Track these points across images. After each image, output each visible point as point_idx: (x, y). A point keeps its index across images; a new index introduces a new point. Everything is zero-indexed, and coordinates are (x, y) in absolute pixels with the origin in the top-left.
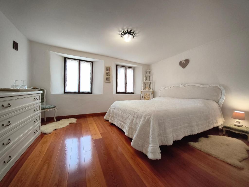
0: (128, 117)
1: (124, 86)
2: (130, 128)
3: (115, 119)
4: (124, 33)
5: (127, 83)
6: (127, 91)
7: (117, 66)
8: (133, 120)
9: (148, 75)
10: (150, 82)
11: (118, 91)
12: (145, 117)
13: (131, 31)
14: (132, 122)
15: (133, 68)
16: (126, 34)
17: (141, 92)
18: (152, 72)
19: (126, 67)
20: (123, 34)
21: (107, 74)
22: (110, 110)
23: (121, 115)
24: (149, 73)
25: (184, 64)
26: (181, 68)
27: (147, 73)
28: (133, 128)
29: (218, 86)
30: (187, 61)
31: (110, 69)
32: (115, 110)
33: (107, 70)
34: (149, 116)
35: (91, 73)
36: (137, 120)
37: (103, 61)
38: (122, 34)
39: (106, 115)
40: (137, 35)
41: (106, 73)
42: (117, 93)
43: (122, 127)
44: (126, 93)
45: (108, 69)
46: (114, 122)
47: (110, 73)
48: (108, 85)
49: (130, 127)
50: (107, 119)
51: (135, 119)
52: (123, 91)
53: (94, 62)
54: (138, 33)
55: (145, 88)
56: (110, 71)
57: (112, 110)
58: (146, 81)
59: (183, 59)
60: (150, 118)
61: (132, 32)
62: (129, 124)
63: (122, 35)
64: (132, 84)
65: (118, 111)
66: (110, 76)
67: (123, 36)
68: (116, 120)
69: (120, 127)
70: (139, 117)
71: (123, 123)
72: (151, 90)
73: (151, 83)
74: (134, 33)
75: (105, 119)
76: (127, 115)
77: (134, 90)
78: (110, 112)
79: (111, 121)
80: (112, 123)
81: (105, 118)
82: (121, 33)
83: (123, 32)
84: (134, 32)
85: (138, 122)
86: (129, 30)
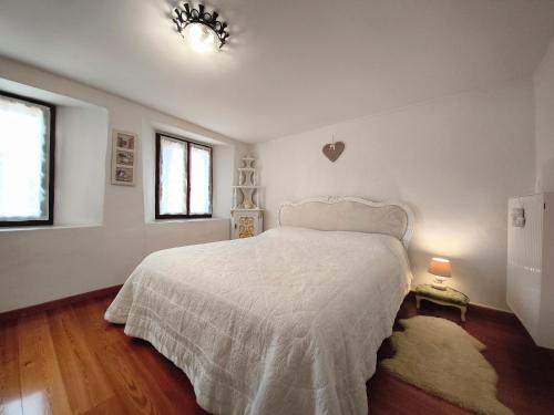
0: (205, 326)
1: (183, 195)
2: (218, 376)
3: (153, 323)
4: (189, 15)
5: (192, 187)
6: (192, 212)
7: (158, 137)
8: (230, 343)
9: (249, 169)
10: (252, 187)
11: (162, 212)
12: (285, 342)
13: (216, 15)
14: (224, 352)
15: (211, 149)
16: (196, 20)
17: (232, 212)
18: (258, 163)
19: (189, 143)
20: (184, 17)
21: (121, 155)
22: (131, 287)
23: (175, 310)
24: (252, 165)
25: (334, 152)
26: (326, 160)
27: (245, 165)
28: (230, 376)
29: (401, 205)
30: (340, 147)
31: (132, 140)
32: (150, 289)
33: (121, 143)
34: (301, 335)
35: (44, 148)
36: (247, 347)
37: (105, 110)
38: (180, 18)
39: (114, 305)
40: (234, 41)
41: (115, 154)
42: (158, 216)
43: (180, 359)
44: (188, 216)
45: (126, 139)
46: (147, 335)
47: (131, 155)
48: (122, 192)
49: (217, 374)
50: (119, 320)
51: (237, 342)
52: (181, 210)
53: (63, 107)
54: (237, 35)
55: (241, 202)
56: (131, 146)
57: (138, 285)
58: (243, 183)
59: (331, 140)
60: (306, 345)
61: (218, 19)
62: (214, 361)
63: (182, 21)
64: (207, 192)
65: (165, 294)
66: (131, 163)
67: (183, 25)
68: (157, 327)
69: (174, 359)
70: (255, 334)
71: (186, 344)
72: (257, 209)
73: (255, 191)
74: (225, 29)
75: (106, 322)
76: (205, 318)
77: (211, 207)
78: (132, 294)
79: (135, 331)
80: (141, 337)
81: (108, 316)
82: (176, 11)
83: (184, 9)
84: (225, 25)
85: (255, 356)
86: (209, 10)
